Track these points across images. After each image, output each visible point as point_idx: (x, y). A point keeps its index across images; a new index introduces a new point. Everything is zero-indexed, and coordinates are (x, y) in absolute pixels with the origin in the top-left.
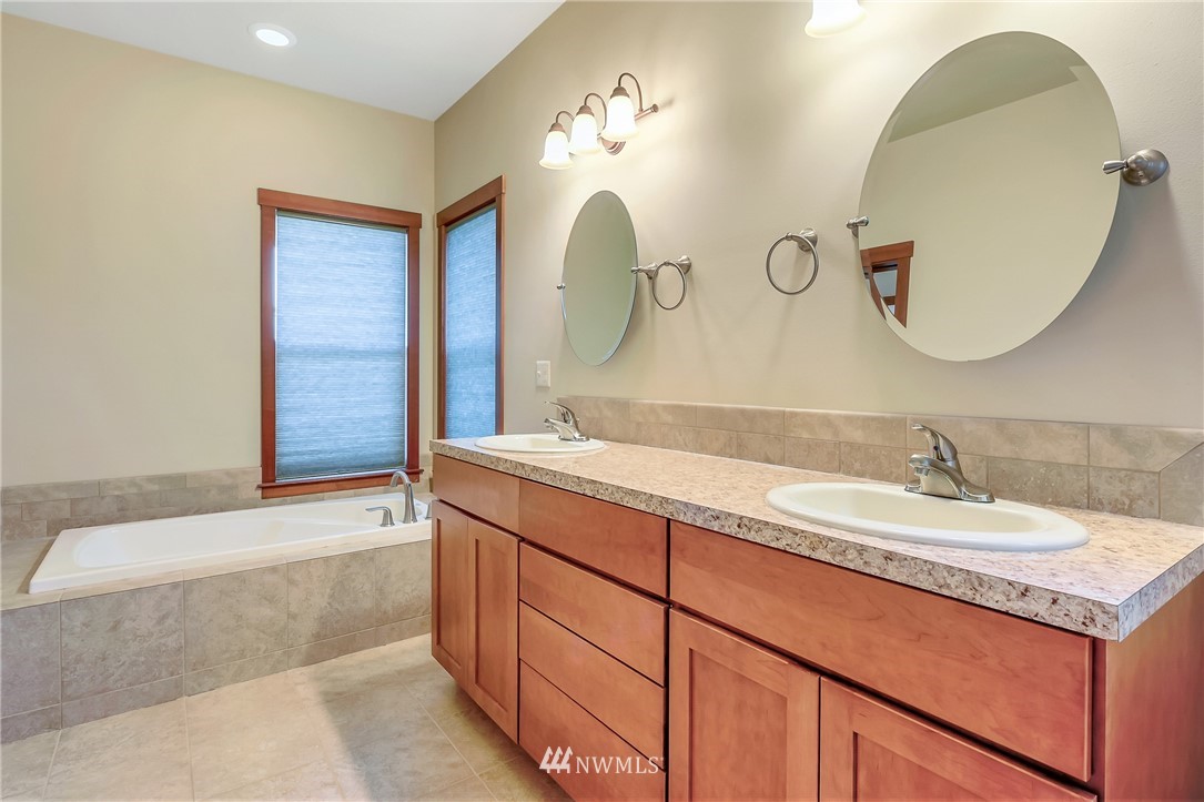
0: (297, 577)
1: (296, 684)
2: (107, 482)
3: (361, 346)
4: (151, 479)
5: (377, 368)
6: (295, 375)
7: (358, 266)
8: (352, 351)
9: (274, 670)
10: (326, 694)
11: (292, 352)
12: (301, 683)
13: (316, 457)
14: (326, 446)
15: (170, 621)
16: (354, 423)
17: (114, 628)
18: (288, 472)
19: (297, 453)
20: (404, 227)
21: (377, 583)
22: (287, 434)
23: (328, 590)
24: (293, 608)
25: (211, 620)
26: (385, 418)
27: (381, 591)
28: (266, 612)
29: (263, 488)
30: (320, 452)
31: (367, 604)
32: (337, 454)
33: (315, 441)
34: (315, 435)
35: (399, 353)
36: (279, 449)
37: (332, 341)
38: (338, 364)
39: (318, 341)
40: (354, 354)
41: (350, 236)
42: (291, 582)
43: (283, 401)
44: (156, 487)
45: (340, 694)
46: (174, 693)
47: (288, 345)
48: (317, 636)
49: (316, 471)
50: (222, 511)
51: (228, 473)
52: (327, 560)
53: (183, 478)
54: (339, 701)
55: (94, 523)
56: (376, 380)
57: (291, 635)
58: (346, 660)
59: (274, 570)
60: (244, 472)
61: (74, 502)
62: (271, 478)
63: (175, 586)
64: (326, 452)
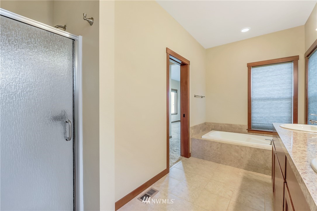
0: (243, 149)
1: (240, 172)
2: (219, 124)
3: (276, 97)
4: (226, 124)
5: (281, 103)
6: (256, 105)
7: (275, 75)
8: (273, 99)
9: (238, 167)
10: (245, 177)
11: (255, 100)
12: (242, 172)
13: (262, 125)
14: (265, 122)
15: (219, 149)
16: (274, 117)
17: (211, 147)
18: (254, 127)
19: (257, 123)
20: (292, 61)
21: (265, 158)
22: (254, 118)
23: (251, 155)
24: (242, 156)
25: (225, 152)
26: (284, 117)
27: (266, 161)
28: (236, 154)
29: (248, 130)
30: (263, 124)
31: (262, 163)
32: (268, 125)
33: (262, 121)
34: (262, 119)
35: (290, 98)
36: (252, 122)
37: (267, 96)
38: (269, 102)
39: (263, 96)
40: (274, 99)
41: (272, 68)
42: (242, 150)
43: (253, 111)
44: (227, 126)
45: (248, 178)
46: (219, 162)
47: (254, 98)
48: (248, 165)
49: (262, 128)
50: (239, 133)
51: (240, 125)
52: (250, 148)
53: (231, 125)
54: (246, 179)
55: (217, 130)
56: (281, 106)
57: (242, 162)
58: (255, 173)
59: (238, 146)
60: (244, 126)
61: (215, 126)
62: (250, 128)
63: (220, 143)
64: (265, 124)
